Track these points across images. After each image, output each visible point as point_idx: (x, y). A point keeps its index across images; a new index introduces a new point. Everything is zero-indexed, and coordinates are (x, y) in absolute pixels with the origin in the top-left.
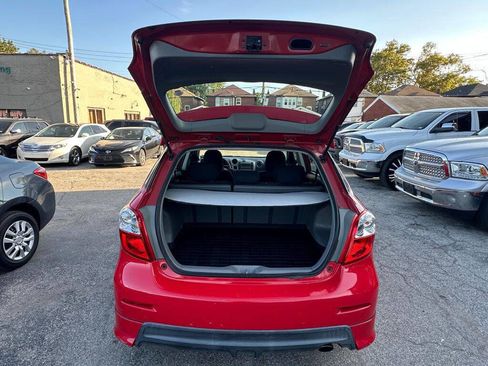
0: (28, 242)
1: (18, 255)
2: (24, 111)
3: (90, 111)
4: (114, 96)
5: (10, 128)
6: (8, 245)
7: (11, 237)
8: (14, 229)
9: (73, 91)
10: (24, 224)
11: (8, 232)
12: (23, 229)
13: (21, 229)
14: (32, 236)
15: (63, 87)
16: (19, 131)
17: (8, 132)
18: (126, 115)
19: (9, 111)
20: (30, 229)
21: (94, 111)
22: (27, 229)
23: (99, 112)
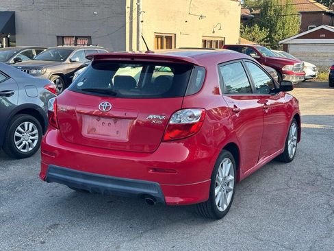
0: (33, 141)
1: (24, 148)
2: (89, 38)
3: (157, 37)
4: (189, 18)
5: (70, 57)
6: (18, 138)
7: (21, 133)
8: (23, 127)
9: (138, 13)
10: (31, 125)
11: (19, 128)
12: (30, 129)
13: (28, 129)
14: (37, 137)
15: (128, 10)
16: (77, 59)
17: (68, 61)
18: (205, 42)
19: (76, 38)
20: (36, 131)
21: (162, 37)
22: (33, 130)
23: (169, 39)
